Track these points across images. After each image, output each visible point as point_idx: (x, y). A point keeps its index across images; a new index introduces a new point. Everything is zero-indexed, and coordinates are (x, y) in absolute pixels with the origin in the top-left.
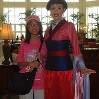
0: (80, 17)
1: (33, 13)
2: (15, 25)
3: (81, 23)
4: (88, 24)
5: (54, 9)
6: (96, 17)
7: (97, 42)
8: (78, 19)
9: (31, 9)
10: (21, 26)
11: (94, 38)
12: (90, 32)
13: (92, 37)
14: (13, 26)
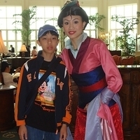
0: (99, 21)
1: (32, 14)
2: (7, 30)
3: (101, 29)
4: (111, 30)
5: (68, 23)
6: (122, 20)
7: (123, 56)
8: (97, 23)
9: (31, 8)
10: (16, 33)
11: (119, 49)
12: (113, 41)
13: (117, 48)
14: (4, 33)
